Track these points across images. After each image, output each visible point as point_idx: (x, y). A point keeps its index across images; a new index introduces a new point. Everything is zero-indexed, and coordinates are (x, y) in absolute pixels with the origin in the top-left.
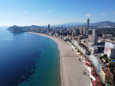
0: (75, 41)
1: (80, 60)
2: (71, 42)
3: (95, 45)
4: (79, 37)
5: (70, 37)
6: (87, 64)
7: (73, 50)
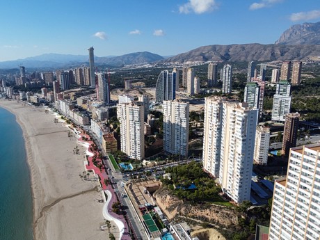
0: (61, 102)
1: (70, 135)
2: (51, 106)
3: (105, 105)
4: (73, 93)
5: (49, 95)
6: (83, 138)
7: (56, 121)
